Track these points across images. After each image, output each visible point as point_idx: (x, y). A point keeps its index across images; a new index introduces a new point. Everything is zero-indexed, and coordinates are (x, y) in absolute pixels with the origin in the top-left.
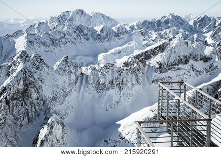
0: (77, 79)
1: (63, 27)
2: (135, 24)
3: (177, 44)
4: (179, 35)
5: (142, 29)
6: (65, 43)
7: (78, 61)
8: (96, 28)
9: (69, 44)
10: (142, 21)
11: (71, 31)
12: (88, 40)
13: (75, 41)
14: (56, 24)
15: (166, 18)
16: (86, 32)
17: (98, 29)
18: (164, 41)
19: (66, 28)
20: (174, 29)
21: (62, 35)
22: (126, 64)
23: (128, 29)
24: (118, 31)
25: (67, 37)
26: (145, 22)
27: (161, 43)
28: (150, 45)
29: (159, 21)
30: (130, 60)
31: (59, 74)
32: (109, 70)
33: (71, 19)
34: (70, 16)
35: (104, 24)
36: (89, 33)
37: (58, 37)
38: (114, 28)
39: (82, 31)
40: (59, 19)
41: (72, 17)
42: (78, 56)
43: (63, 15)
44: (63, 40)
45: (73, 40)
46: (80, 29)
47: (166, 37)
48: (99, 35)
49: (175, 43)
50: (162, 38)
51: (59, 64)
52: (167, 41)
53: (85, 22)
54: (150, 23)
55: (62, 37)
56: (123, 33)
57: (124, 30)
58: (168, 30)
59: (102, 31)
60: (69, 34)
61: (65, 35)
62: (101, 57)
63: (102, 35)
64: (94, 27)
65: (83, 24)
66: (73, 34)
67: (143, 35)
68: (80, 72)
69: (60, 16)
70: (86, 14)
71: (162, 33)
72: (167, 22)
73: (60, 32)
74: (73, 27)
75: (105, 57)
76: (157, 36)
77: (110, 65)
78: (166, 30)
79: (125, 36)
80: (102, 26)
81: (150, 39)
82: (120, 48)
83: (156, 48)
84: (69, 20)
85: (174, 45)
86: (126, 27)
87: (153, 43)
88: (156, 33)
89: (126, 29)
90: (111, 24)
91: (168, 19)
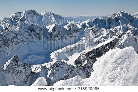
0: (27, 78)
1: (15, 28)
2: (86, 22)
3: (126, 40)
4: (128, 31)
5: (93, 27)
6: (17, 43)
7: (30, 60)
8: (47, 27)
9: (21, 43)
10: (94, 19)
11: (22, 31)
12: (39, 39)
13: (27, 41)
14: (9, 25)
15: (117, 16)
16: (37, 31)
17: (50, 28)
18: (114, 38)
19: (18, 28)
20: (124, 26)
21: (14, 35)
22: (78, 62)
23: (80, 27)
24: (70, 29)
25: (19, 36)
26: (96, 20)
27: (112, 40)
28: (101, 42)
29: (110, 19)
30: (82, 57)
31: (9, 73)
32: (59, 68)
33: (24, 20)
34: (23, 16)
35: (56, 23)
36: (41, 32)
37: (10, 37)
38: (65, 27)
39: (34, 31)
40: (11, 20)
41: (24, 17)
42: (30, 55)
43: (15, 16)
44: (15, 40)
45: (25, 40)
46: (31, 29)
47: (117, 34)
48: (51, 34)
49: (124, 39)
50: (113, 35)
51: (8, 64)
52: (117, 37)
53: (37, 21)
54: (101, 21)
55: (14, 37)
56: (75, 31)
57: (75, 28)
58: (118, 28)
59: (54, 29)
60: (21, 34)
61: (17, 35)
62: (53, 55)
63: (54, 34)
64: (46, 26)
65: (35, 24)
66: (25, 34)
67: (94, 32)
68: (30, 71)
69: (13, 16)
70: (38, 14)
71: (113, 30)
72: (117, 20)
73: (12, 33)
74: (25, 27)
75: (57, 56)
76: (108, 33)
77: (60, 63)
78: (117, 27)
79: (77, 34)
80: (54, 25)
81: (101, 36)
82: (72, 46)
83: (107, 45)
84: (21, 20)
85: (123, 41)
86: (78, 25)
87: (105, 40)
88: (107, 30)
89: (77, 27)
90: (63, 23)
91: (119, 17)
